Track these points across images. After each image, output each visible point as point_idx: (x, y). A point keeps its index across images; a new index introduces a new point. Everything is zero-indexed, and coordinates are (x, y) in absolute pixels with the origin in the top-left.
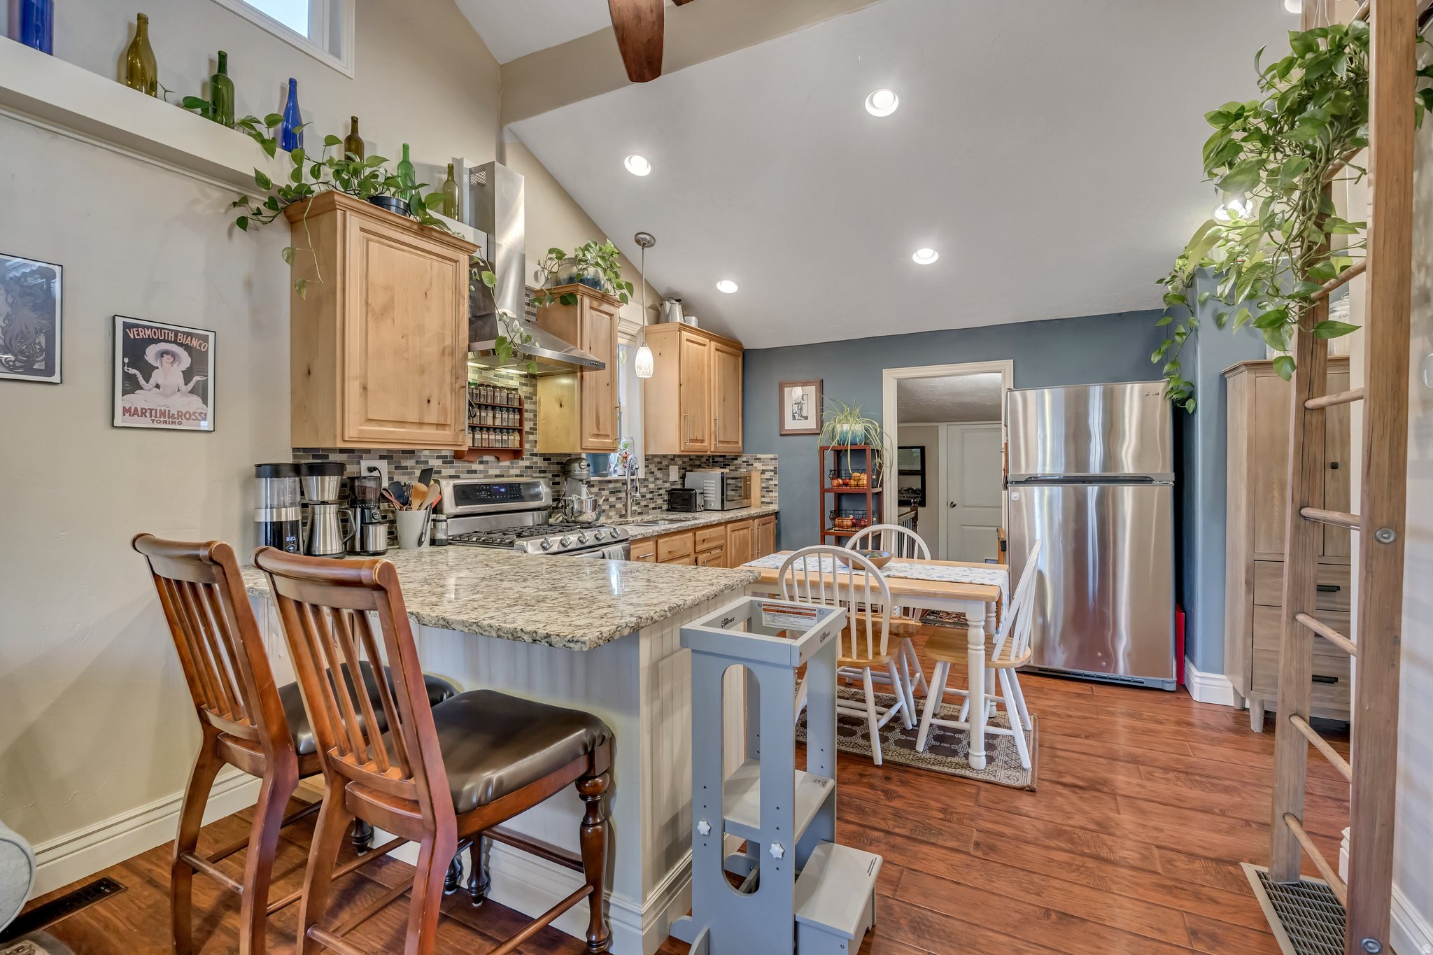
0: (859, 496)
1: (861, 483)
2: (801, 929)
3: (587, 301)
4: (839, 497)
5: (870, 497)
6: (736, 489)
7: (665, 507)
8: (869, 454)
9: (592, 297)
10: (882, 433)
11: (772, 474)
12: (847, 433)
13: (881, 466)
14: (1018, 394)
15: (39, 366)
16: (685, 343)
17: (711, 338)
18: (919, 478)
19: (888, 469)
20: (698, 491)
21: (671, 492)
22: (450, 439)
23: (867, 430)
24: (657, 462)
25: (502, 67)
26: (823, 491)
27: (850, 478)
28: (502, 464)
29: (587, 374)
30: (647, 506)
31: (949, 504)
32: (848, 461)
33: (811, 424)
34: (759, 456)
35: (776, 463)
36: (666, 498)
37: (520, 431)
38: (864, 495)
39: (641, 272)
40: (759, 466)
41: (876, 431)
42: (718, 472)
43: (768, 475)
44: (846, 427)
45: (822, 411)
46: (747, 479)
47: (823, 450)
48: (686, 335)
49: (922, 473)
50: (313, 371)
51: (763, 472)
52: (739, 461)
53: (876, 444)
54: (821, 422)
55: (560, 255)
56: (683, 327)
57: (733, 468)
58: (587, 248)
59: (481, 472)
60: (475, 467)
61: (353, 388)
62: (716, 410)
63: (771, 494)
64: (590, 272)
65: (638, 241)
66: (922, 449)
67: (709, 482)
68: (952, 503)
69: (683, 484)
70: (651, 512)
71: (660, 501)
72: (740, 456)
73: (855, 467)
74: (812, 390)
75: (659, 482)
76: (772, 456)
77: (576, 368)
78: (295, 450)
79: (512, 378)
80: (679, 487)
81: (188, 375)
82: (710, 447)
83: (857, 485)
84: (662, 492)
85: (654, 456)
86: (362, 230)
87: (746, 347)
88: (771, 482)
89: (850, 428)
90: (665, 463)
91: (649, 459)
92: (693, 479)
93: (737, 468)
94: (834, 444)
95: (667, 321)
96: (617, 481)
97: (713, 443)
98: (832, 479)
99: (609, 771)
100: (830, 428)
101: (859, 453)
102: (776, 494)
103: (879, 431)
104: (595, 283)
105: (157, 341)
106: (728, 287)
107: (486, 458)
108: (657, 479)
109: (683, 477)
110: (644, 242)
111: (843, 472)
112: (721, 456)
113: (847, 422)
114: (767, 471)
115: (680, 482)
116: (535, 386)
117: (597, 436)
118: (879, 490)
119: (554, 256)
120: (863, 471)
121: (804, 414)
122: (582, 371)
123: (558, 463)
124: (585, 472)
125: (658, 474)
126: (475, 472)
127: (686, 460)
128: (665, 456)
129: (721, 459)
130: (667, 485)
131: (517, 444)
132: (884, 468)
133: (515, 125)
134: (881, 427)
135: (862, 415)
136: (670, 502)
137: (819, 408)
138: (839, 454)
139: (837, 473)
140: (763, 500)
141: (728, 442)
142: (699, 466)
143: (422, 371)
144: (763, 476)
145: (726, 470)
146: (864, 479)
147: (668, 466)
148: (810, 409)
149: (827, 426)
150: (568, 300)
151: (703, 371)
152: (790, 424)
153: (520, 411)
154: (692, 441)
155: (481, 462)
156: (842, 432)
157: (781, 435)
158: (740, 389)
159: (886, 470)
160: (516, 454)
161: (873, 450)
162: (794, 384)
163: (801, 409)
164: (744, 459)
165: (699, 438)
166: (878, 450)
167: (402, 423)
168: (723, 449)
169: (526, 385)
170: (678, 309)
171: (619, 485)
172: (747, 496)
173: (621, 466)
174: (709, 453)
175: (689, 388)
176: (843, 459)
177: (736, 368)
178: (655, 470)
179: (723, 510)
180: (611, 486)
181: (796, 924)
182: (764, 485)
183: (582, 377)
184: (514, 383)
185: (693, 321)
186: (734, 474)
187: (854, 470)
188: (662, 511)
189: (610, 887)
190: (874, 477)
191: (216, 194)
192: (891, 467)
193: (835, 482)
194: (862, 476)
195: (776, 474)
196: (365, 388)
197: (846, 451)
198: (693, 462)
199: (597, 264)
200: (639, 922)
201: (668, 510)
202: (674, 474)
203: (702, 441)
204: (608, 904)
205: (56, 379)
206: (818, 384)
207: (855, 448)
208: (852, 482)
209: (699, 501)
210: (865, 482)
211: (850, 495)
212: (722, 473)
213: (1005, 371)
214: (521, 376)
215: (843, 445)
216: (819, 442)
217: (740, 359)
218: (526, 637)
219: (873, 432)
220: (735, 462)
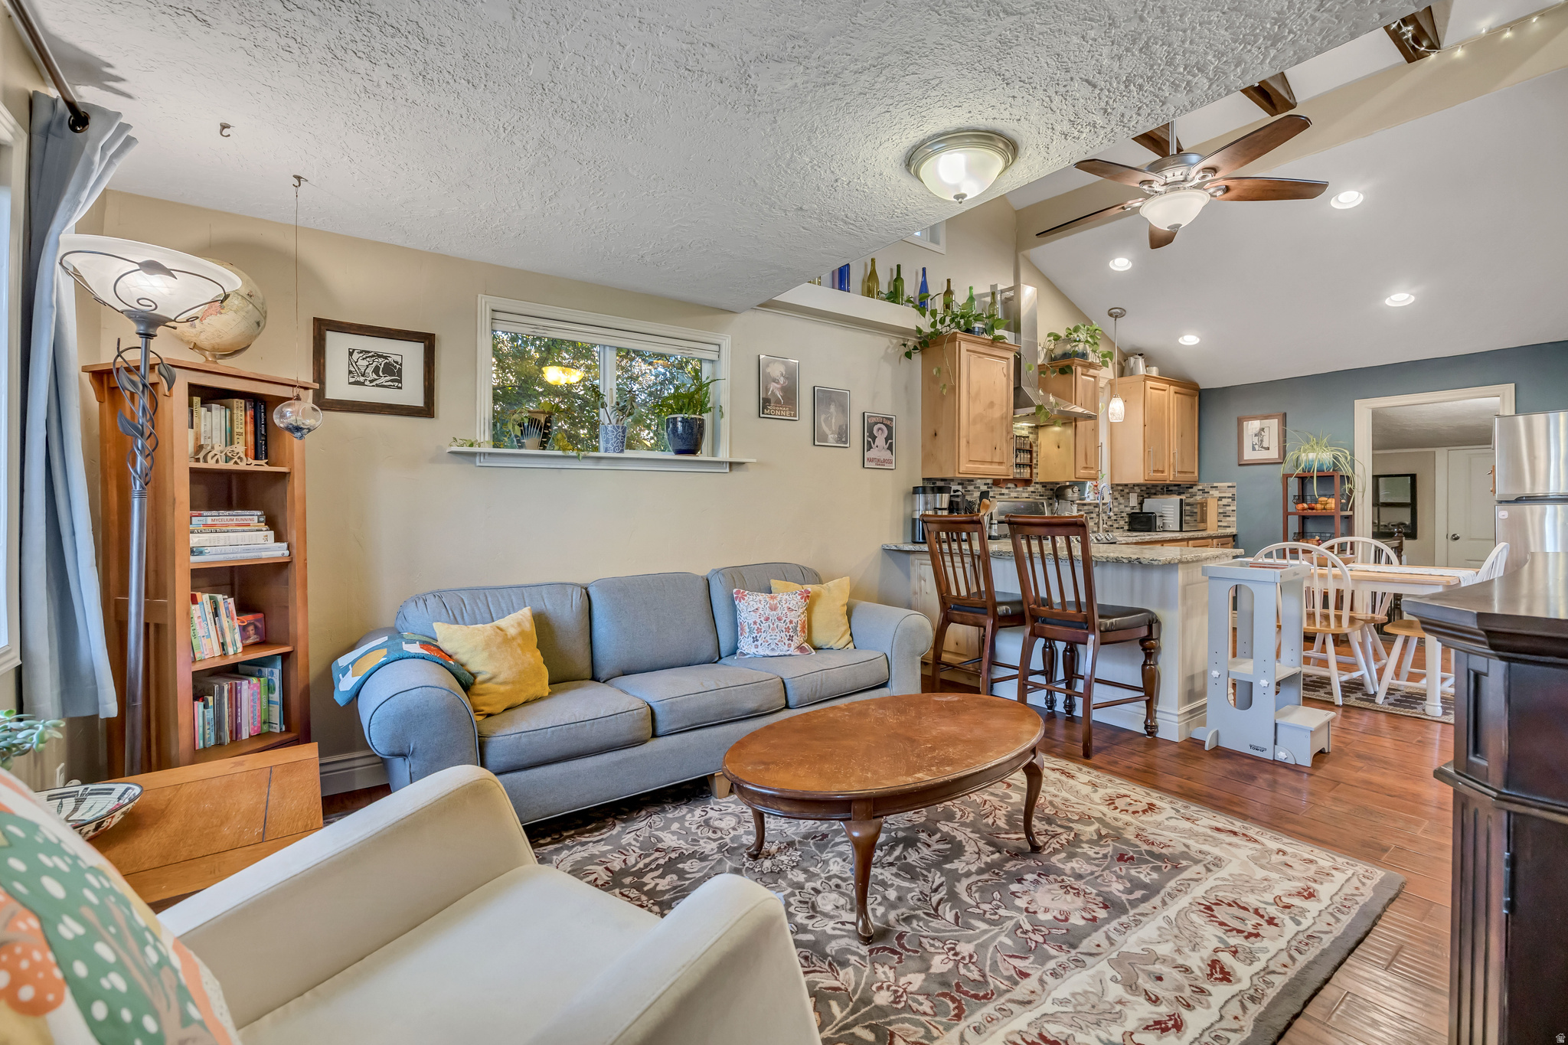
0: (1328, 518)
1: (1328, 506)
2: (1279, 728)
3: (1079, 369)
4: (1304, 519)
5: (1338, 520)
6: (1192, 514)
7: (1126, 527)
8: (1337, 480)
9: (1083, 366)
10: (1353, 461)
11: (1230, 500)
12: (1313, 461)
13: (1351, 491)
14: (1521, 419)
15: (844, 440)
16: (1149, 391)
17: (1170, 383)
18: (1408, 511)
19: (1361, 494)
20: (1158, 515)
21: (1132, 516)
22: (1004, 473)
23: (1335, 458)
24: (1121, 490)
25: (1016, 212)
26: (1286, 514)
27: (1316, 502)
28: (1018, 489)
29: (1079, 424)
30: (1112, 526)
31: (1450, 536)
32: (1314, 487)
33: (1274, 454)
34: (1215, 485)
35: (1234, 491)
36: (1127, 520)
37: (1031, 466)
38: (1331, 517)
39: (1113, 340)
40: (1216, 493)
41: (1346, 458)
42: (1176, 499)
43: (1225, 502)
44: (1312, 456)
45: (1285, 441)
46: (1203, 505)
47: (1286, 477)
48: (1149, 383)
49: (1413, 505)
50: (939, 433)
51: (1220, 499)
52: (1195, 489)
53: (1346, 470)
54: (1283, 452)
55: (1057, 338)
56: (1147, 377)
57: (1188, 495)
58: (1076, 330)
59: (1007, 494)
60: (1004, 491)
61: (963, 442)
62: (1175, 447)
63: (1228, 519)
64: (1080, 347)
65: (1111, 315)
66: (1413, 477)
67: (1167, 508)
68: (1454, 535)
69: (1141, 508)
70: (1115, 530)
71: (1122, 523)
72: (1195, 485)
73: (1322, 492)
74: (1273, 424)
75: (1122, 507)
76: (1230, 484)
77: (1070, 420)
78: (923, 479)
79: (1023, 429)
80: (1138, 511)
81: (887, 440)
82: (1170, 476)
83: (1324, 509)
84: (1124, 515)
85: (1118, 485)
86: (968, 350)
87: (1203, 386)
88: (1228, 508)
89: (1317, 456)
90: (1127, 491)
91: (1114, 487)
92: (1151, 505)
93: (1193, 495)
94: (1299, 471)
95: (1132, 374)
96: (1090, 504)
97: (1172, 473)
98: (1297, 504)
99: (1158, 639)
100: (1295, 457)
101: (1326, 479)
102: (1234, 519)
103: (1349, 458)
104: (1084, 355)
105: (876, 423)
106: (1190, 340)
107: (1010, 485)
108: (1120, 504)
109: (1141, 504)
110: (1116, 314)
111: (1308, 498)
112: (1175, 485)
113: (1313, 450)
114: (1225, 497)
115: (1138, 507)
116: (1037, 434)
117: (1086, 468)
118: (1351, 513)
119: (1052, 338)
120: (1330, 496)
121: (1265, 445)
122: (1075, 421)
123: (1051, 490)
124: (1076, 495)
125: (1121, 500)
126: (1003, 494)
127: (1144, 488)
128: (1126, 485)
129: (1176, 488)
130: (1128, 510)
131: (1028, 475)
132: (1355, 493)
133: (1026, 252)
134: (1352, 454)
135: (1330, 444)
136: (1130, 523)
137: (1282, 439)
138: (1303, 480)
139: (1302, 498)
140: (1220, 524)
141: (1185, 472)
142: (1155, 494)
143: (992, 430)
144: (1220, 502)
145: (1183, 497)
146: (1332, 503)
147: (1128, 493)
148: (1272, 438)
149: (1291, 456)
150: (1065, 371)
151: (1164, 413)
152: (1249, 455)
153: (1031, 452)
154: (1155, 471)
155: (1007, 488)
156: (1307, 461)
157: (1240, 465)
158: (1196, 425)
159: (1357, 495)
160: (1027, 482)
161: (1342, 476)
162: (1255, 418)
163: (1262, 441)
164: (1200, 488)
165: (1161, 469)
166: (1348, 477)
167: (983, 462)
168: (1181, 479)
169: (1032, 433)
170: (1141, 362)
171: (1091, 507)
172: (1204, 520)
173: (1092, 493)
174: (1168, 482)
175: (1153, 426)
176: (1308, 487)
177: (1192, 407)
178: (1118, 496)
179: (1181, 530)
180: (1086, 508)
181: (1276, 725)
182: (1221, 511)
183: (1076, 426)
184: (1025, 433)
185: (1154, 371)
186: (1191, 500)
187: (1320, 496)
188: (1124, 531)
189: (1157, 704)
190: (1343, 501)
191: (895, 341)
192: (1364, 492)
193: (1300, 506)
194: (1330, 500)
195: (1233, 500)
196: (968, 442)
197: (1312, 477)
198: (1150, 490)
199: (1087, 341)
200: (1176, 719)
201: (1129, 530)
202: (1134, 500)
203: (1163, 472)
204: (1156, 711)
205: (848, 445)
206: (1281, 417)
207: (1321, 474)
208: (1319, 506)
209: (1159, 523)
210: (1333, 506)
211: (1316, 518)
212: (1181, 500)
213: (1504, 396)
214: (1032, 427)
215: (1309, 472)
216: (1282, 470)
217: (1197, 398)
218: (1124, 560)
219: (1342, 460)
220: (1190, 490)
